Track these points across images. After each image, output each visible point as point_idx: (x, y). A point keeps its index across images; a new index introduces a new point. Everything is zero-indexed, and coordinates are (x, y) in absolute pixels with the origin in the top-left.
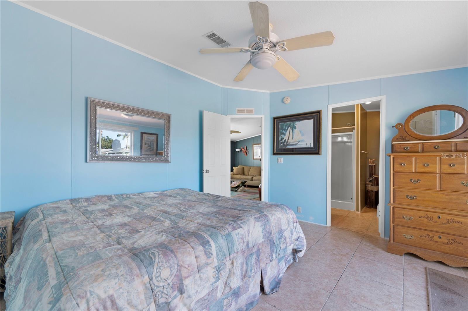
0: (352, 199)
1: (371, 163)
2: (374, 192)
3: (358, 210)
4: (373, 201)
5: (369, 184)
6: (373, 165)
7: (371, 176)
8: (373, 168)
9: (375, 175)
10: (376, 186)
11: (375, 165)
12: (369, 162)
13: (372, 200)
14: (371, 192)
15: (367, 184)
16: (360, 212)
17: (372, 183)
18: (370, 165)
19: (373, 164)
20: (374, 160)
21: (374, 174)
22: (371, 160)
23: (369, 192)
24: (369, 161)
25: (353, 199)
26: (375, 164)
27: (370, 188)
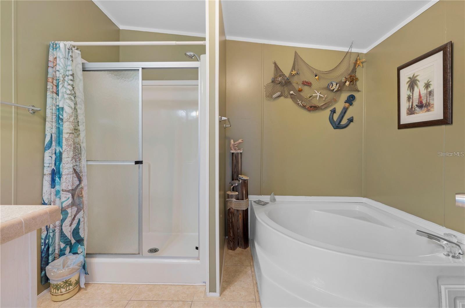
0: (197, 248)
1: (235, 149)
2: (241, 213)
3: (212, 289)
4: (239, 231)
5: (232, 195)
6: (238, 153)
7: (235, 177)
8: (238, 159)
9: (241, 175)
10: (245, 198)
11: (241, 153)
12: (231, 146)
13: (238, 229)
14: (235, 212)
15: (229, 196)
16: (217, 294)
17: (237, 193)
18: (233, 153)
19: (239, 151)
20: (240, 143)
21: (240, 172)
22: (234, 142)
23: (231, 213)
24: (230, 143)
25: (200, 248)
26: (241, 151)
27: (235, 205)
